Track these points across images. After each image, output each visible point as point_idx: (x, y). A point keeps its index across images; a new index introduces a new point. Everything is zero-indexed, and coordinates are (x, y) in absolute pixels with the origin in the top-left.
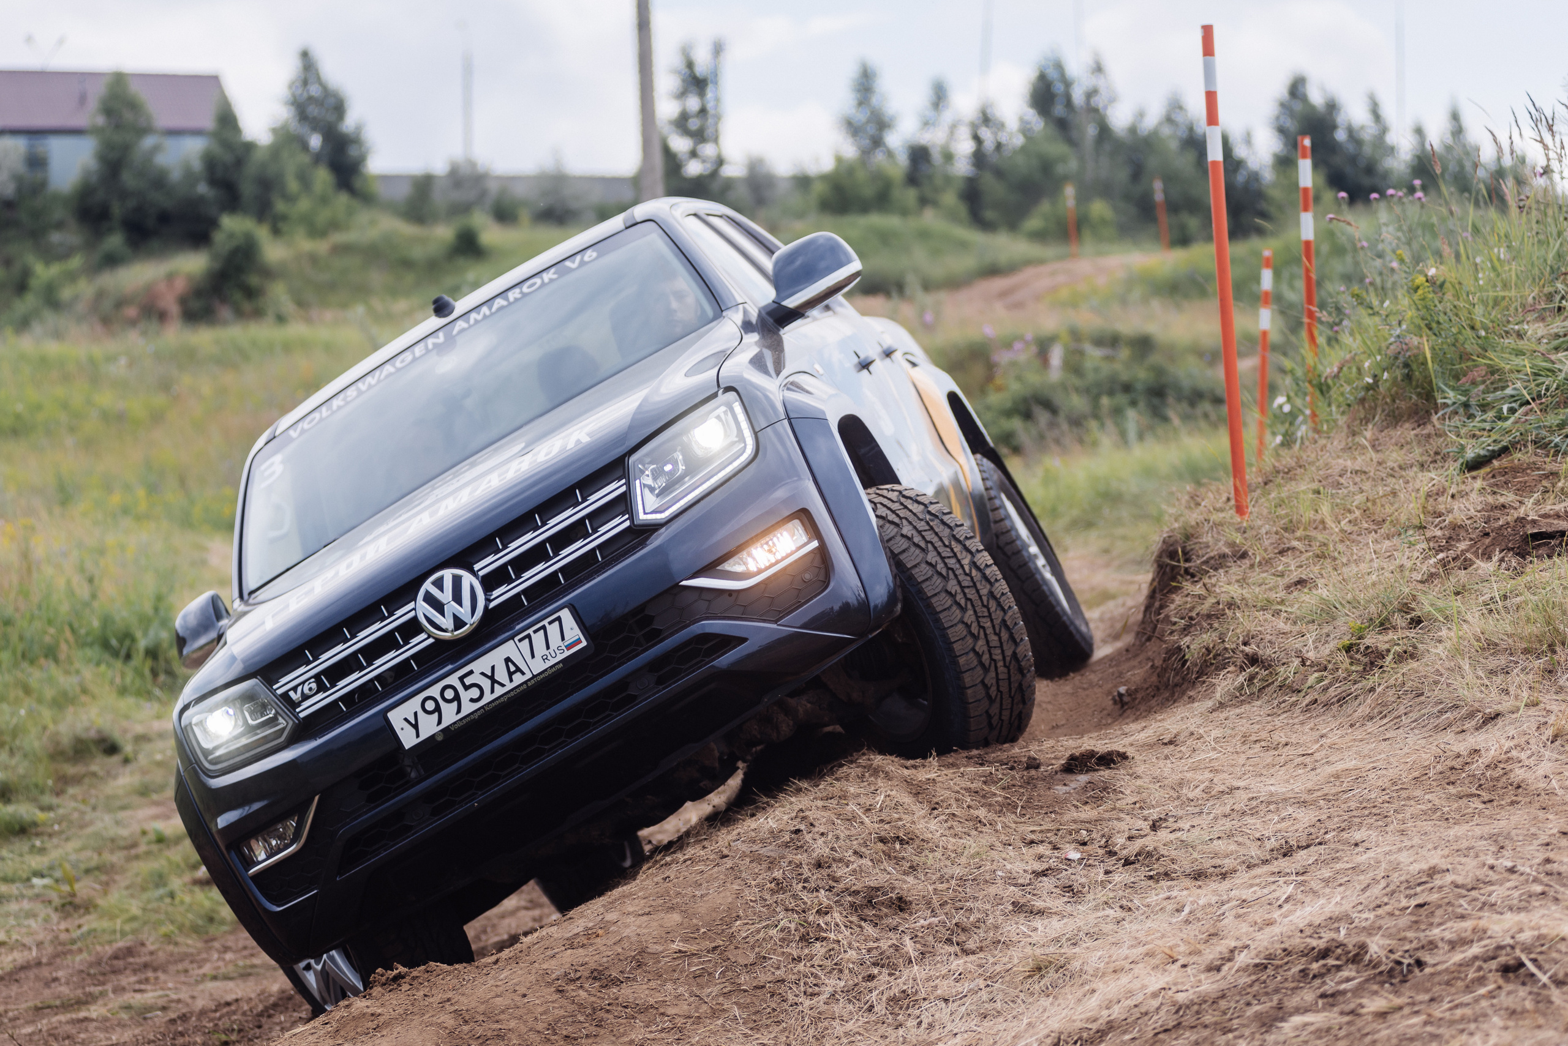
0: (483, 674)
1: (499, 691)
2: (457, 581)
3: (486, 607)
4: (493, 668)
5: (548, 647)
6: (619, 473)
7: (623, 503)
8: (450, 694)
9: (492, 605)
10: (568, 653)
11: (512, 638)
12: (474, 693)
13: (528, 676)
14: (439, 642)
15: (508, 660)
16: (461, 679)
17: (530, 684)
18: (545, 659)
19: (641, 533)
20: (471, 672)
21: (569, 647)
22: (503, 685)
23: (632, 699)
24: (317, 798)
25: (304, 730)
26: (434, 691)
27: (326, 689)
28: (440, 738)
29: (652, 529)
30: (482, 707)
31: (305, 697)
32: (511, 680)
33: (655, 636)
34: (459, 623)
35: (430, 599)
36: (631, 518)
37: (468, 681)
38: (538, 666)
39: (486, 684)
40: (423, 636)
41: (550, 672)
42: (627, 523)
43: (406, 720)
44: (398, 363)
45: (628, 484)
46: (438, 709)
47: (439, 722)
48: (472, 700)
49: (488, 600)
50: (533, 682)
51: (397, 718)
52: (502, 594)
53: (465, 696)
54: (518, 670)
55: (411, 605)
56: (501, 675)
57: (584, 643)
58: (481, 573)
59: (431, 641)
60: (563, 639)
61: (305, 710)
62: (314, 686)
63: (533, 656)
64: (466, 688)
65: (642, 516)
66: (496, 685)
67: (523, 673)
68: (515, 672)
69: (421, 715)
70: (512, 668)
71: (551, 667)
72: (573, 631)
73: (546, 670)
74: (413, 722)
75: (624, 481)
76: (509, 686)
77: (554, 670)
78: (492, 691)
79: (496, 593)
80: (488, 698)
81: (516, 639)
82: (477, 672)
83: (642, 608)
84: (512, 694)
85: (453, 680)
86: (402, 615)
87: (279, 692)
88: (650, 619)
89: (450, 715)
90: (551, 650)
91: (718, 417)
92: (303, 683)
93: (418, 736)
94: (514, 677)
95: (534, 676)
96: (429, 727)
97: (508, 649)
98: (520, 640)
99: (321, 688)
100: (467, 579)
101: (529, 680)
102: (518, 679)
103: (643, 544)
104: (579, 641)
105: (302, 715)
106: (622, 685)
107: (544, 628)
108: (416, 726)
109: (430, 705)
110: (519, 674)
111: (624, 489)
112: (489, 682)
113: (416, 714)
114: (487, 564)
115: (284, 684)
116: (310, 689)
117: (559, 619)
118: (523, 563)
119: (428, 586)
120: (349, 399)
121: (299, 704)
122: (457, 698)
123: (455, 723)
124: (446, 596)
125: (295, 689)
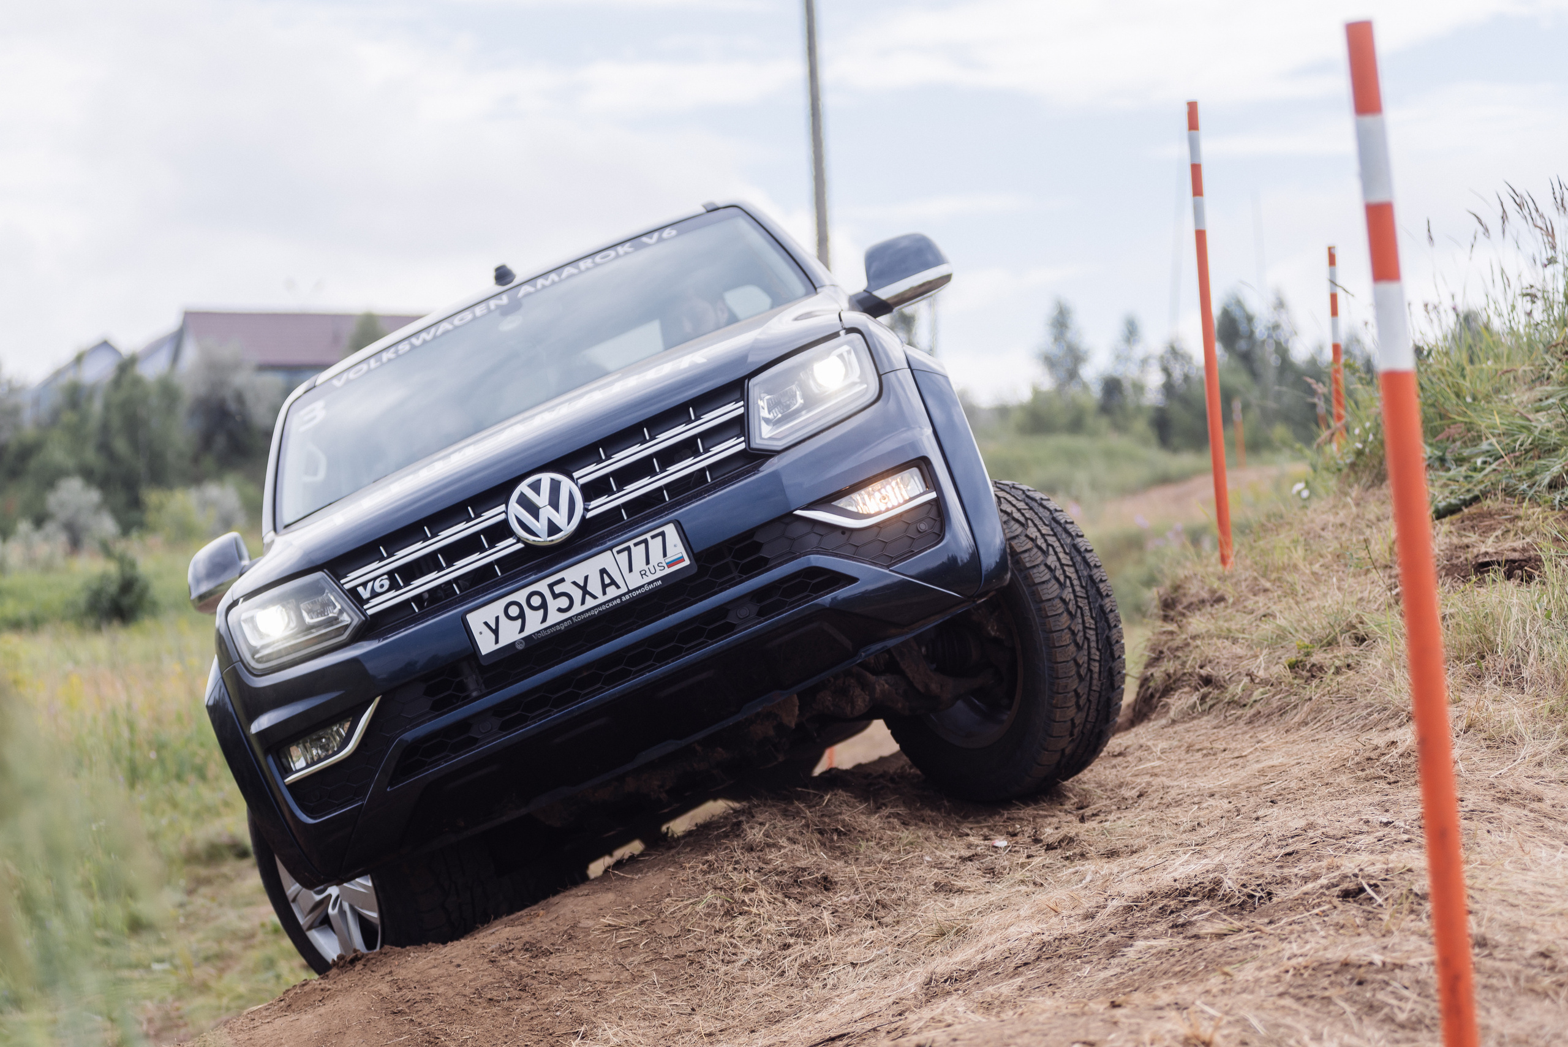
0: (574, 583)
1: (590, 603)
2: (555, 487)
3: (583, 517)
4: (586, 578)
5: (648, 563)
6: (738, 395)
7: (740, 425)
8: (536, 601)
9: (589, 515)
10: (668, 571)
11: (611, 549)
12: (564, 602)
13: (624, 590)
14: (529, 547)
15: (603, 571)
16: (551, 586)
17: (624, 599)
18: (643, 574)
19: (754, 457)
20: (562, 580)
21: (670, 565)
22: (595, 597)
23: (730, 628)
24: (378, 699)
25: (370, 628)
26: (520, 596)
27: (399, 588)
28: (520, 647)
29: (766, 455)
30: (570, 618)
31: (374, 595)
32: (604, 593)
33: (762, 565)
34: (553, 529)
35: (524, 501)
36: (748, 441)
37: (558, 589)
38: (635, 581)
39: (577, 594)
40: (511, 541)
41: (647, 588)
42: (743, 446)
43: (486, 624)
44: (457, 321)
45: (747, 406)
46: (522, 616)
47: (522, 630)
48: (560, 610)
49: (586, 510)
50: (627, 597)
51: (477, 620)
52: (601, 505)
53: (553, 604)
54: (613, 582)
55: (502, 508)
56: (594, 586)
57: (687, 562)
58: (581, 481)
59: (520, 546)
60: (665, 555)
61: (374, 608)
62: (387, 583)
63: (631, 570)
64: (555, 596)
65: (758, 441)
66: (588, 597)
67: (618, 587)
68: (609, 585)
69: (503, 619)
70: (607, 581)
71: (649, 584)
72: (676, 548)
73: (643, 586)
74: (494, 627)
75: (742, 403)
76: (602, 599)
77: (651, 586)
78: (583, 603)
79: (594, 504)
80: (577, 609)
81: (615, 550)
82: (568, 580)
83: (751, 533)
84: (604, 607)
85: (542, 586)
86: (491, 516)
87: (347, 586)
88: (758, 546)
89: (534, 623)
90: (651, 566)
91: (841, 356)
92: (375, 579)
93: (497, 642)
94: (607, 590)
95: (629, 591)
96: (510, 634)
97: (605, 560)
98: (619, 552)
99: (394, 586)
100: (566, 484)
101: (624, 595)
102: (612, 592)
103: (755, 469)
104: (681, 560)
105: (370, 612)
106: (721, 611)
107: (645, 541)
108: (496, 632)
109: (514, 611)
110: (613, 587)
111: (741, 411)
112: (580, 592)
113: (497, 618)
114: (589, 473)
115: (353, 578)
116: (382, 586)
117: (663, 534)
118: (626, 475)
119: (523, 487)
120: (400, 352)
121: (367, 601)
122: (544, 606)
123: (539, 632)
124: (542, 500)
125: (364, 584)
